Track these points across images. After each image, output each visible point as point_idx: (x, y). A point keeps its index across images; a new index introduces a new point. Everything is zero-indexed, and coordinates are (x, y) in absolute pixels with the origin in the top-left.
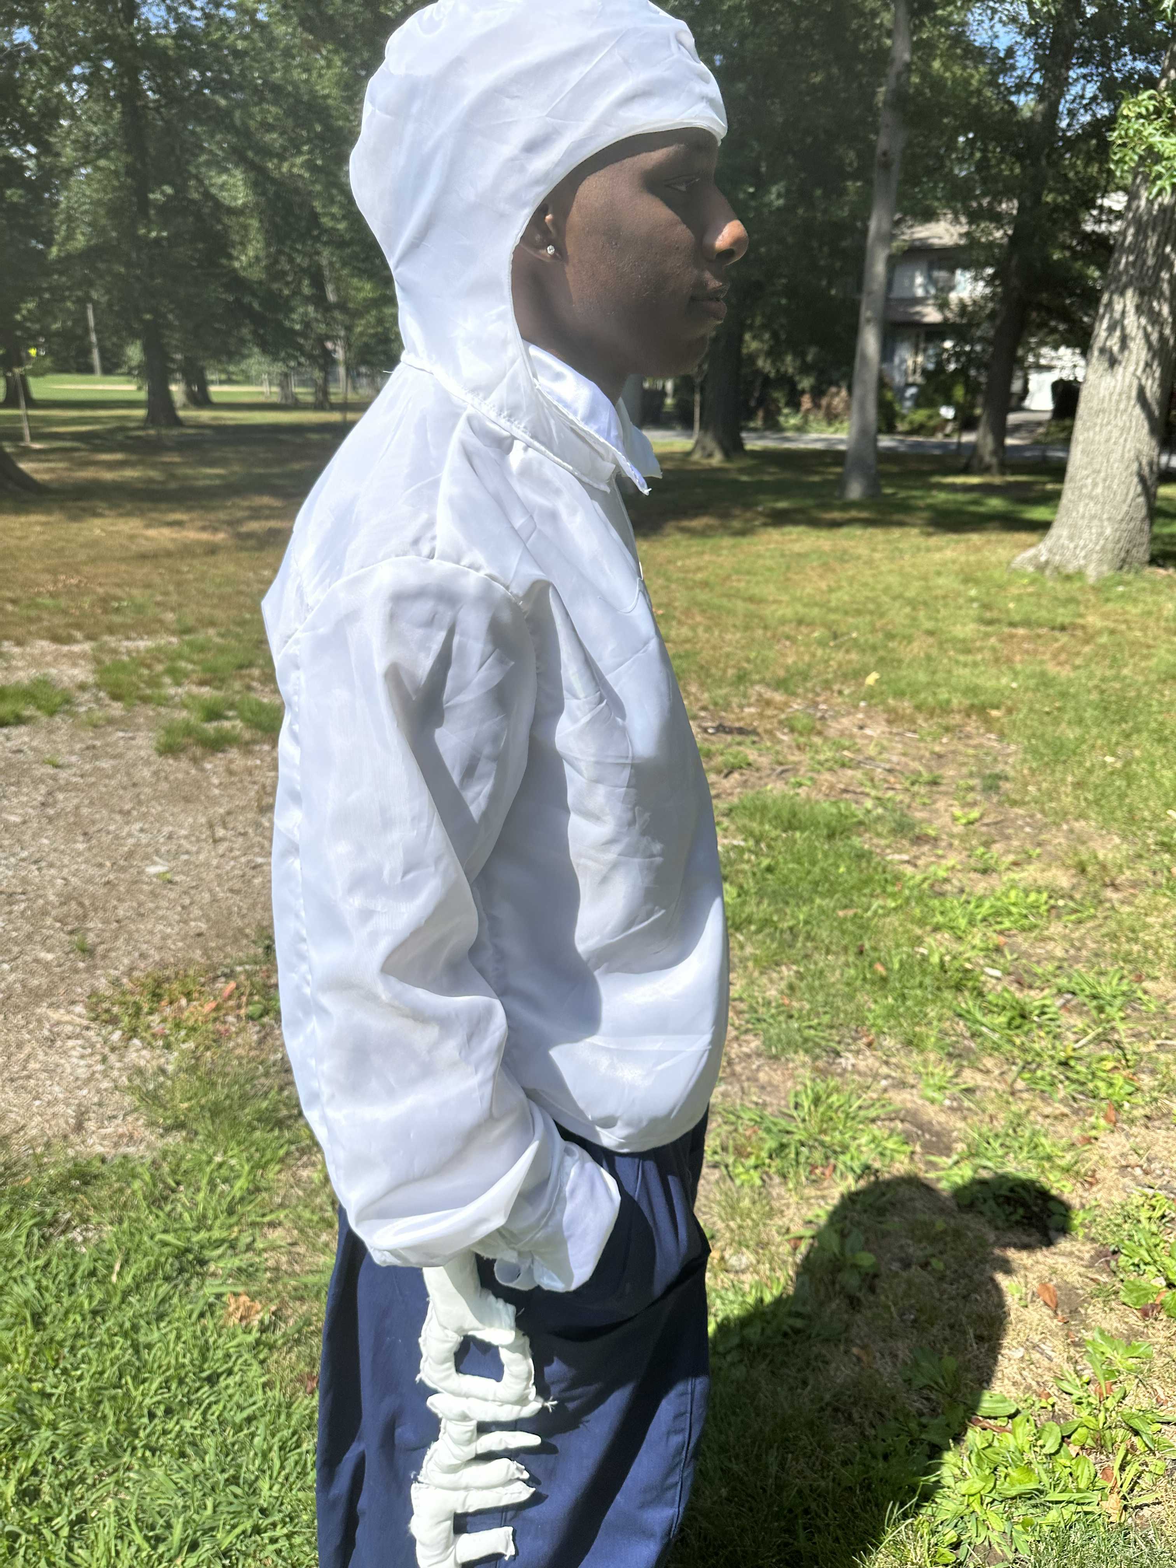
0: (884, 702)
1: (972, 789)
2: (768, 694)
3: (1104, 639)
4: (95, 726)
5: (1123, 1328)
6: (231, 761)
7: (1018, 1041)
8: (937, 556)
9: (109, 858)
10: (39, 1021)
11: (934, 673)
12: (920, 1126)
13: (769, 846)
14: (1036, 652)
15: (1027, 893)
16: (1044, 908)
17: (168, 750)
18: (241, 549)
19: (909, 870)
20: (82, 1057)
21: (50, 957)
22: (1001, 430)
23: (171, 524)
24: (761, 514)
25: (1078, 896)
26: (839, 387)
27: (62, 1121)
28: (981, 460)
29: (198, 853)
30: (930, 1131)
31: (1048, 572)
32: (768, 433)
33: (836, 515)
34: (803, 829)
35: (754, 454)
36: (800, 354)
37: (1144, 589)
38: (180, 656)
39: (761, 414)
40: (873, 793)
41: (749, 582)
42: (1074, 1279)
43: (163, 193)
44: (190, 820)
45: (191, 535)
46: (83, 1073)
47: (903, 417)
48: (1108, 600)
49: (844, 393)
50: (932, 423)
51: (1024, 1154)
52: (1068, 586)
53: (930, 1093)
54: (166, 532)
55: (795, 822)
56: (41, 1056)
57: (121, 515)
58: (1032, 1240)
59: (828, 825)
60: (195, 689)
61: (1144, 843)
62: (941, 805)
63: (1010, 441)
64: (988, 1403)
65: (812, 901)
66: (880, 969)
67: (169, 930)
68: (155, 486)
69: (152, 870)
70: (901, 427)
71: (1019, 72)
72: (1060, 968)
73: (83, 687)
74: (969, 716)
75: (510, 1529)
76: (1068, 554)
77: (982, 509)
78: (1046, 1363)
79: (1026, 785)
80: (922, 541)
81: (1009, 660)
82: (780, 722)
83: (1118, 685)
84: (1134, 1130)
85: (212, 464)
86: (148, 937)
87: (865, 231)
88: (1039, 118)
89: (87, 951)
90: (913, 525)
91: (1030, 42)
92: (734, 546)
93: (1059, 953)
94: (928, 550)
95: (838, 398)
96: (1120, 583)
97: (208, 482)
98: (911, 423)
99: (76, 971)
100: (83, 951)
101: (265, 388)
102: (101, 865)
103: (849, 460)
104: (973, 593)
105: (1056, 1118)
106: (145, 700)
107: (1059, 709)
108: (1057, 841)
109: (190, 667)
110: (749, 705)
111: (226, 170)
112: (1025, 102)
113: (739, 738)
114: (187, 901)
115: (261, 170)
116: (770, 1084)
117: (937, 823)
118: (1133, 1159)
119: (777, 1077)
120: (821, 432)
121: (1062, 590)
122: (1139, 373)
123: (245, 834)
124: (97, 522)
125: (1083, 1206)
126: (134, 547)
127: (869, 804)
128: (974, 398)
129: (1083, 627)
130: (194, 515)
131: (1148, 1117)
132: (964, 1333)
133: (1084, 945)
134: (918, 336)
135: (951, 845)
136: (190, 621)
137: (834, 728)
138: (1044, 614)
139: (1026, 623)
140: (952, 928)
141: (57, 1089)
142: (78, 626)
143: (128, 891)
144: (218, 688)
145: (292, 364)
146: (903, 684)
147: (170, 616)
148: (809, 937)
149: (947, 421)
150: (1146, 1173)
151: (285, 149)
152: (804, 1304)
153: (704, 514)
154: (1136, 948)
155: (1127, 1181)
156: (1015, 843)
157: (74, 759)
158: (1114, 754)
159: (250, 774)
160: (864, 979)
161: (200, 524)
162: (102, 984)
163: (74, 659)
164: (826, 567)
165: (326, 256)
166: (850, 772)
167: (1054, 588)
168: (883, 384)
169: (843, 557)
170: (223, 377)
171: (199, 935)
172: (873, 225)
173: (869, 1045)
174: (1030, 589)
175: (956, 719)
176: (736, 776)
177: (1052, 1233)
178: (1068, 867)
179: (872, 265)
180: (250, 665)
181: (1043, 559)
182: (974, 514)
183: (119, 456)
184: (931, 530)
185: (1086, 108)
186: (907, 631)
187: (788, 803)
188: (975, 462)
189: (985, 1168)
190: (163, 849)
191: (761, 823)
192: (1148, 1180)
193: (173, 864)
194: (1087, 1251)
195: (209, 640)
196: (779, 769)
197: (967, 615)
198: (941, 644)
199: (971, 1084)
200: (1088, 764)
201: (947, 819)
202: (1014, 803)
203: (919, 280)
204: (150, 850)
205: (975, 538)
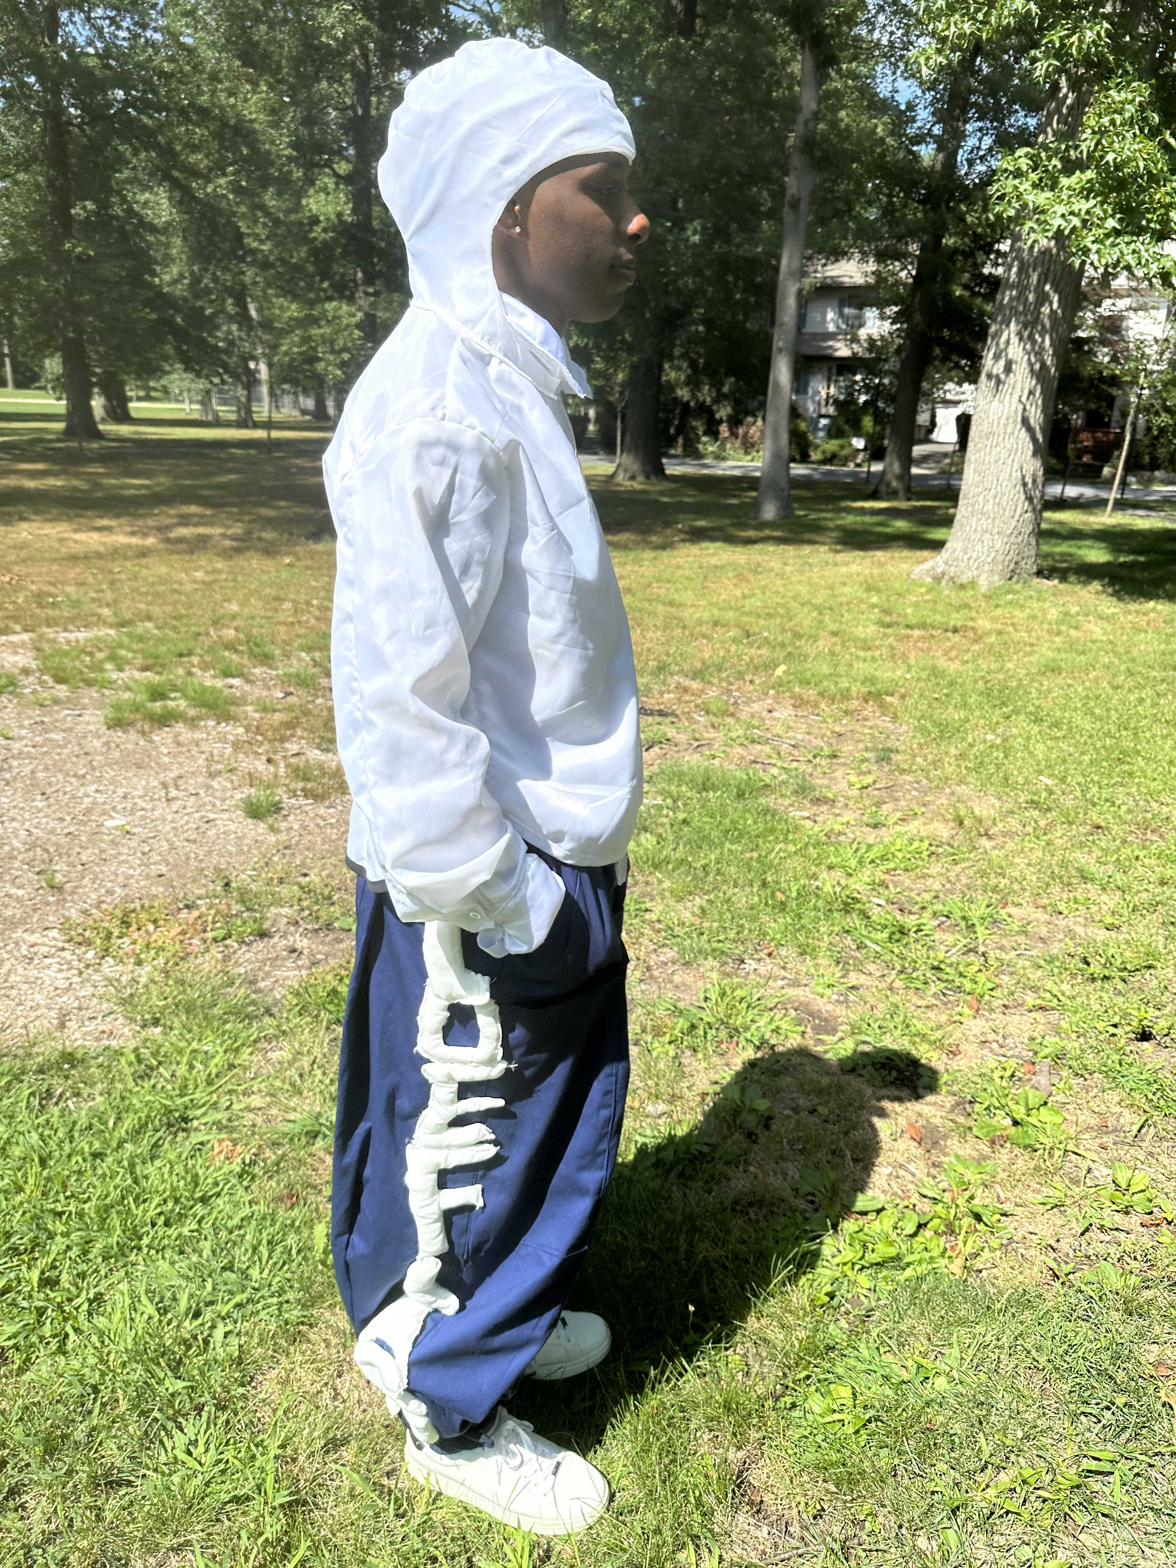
0: (790, 690)
1: (866, 760)
2: (686, 682)
3: (993, 639)
4: (41, 706)
5: (975, 1154)
6: (178, 735)
7: (896, 950)
8: (844, 570)
9: (69, 814)
10: (17, 943)
11: (836, 666)
12: (811, 1014)
13: (685, 805)
14: (929, 649)
15: (911, 841)
16: (926, 853)
17: (117, 723)
18: (172, 552)
19: (808, 824)
20: (60, 971)
21: (20, 892)
22: (908, 461)
23: (99, 529)
24: (681, 531)
25: (956, 845)
26: (755, 416)
27: (45, 1022)
28: (888, 485)
29: (153, 810)
30: (819, 1018)
31: (944, 583)
32: (687, 460)
33: (751, 533)
34: (714, 788)
35: (674, 478)
36: (717, 385)
37: (1031, 597)
38: (121, 646)
39: (680, 441)
40: (779, 764)
41: (668, 589)
42: (937, 1121)
43: (84, 208)
44: (144, 783)
45: (121, 539)
46: (62, 984)
47: (817, 447)
48: (997, 606)
49: (760, 423)
50: (844, 453)
51: (899, 1032)
52: (962, 594)
53: (820, 990)
54: (95, 536)
55: (709, 784)
56: (20, 970)
57: (48, 520)
58: (903, 1094)
59: (738, 787)
60: (137, 675)
61: (1016, 802)
62: (839, 774)
63: (915, 471)
64: (862, 1202)
65: (722, 845)
66: (780, 896)
67: (131, 872)
68: (79, 495)
69: (110, 823)
70: (815, 456)
71: (919, 124)
72: (936, 897)
73: (26, 672)
74: (867, 702)
75: (479, 1187)
76: (962, 565)
77: (888, 530)
78: (910, 1178)
79: (914, 756)
80: (830, 557)
81: (904, 657)
82: (697, 706)
83: (1001, 676)
84: (994, 1016)
85: (136, 475)
86: (112, 877)
87: (777, 269)
88: (938, 167)
89: (58, 888)
90: (823, 544)
91: (929, 96)
92: (655, 558)
93: (937, 886)
94: (836, 565)
95: (755, 428)
96: (1009, 592)
97: (133, 492)
98: (824, 452)
99: (48, 904)
100: (52, 887)
101: (186, 406)
102: (62, 820)
103: (762, 486)
104: (874, 600)
105: (927, 1007)
106: (90, 683)
107: (947, 695)
108: (939, 802)
109: (130, 655)
110: (669, 692)
111: (150, 189)
112: (927, 152)
113: (658, 719)
114: (147, 849)
115: (186, 191)
116: (684, 984)
117: (835, 789)
118: (991, 1037)
119: (689, 979)
120: (739, 460)
121: (956, 597)
122: (1024, 399)
123: (197, 794)
124: (25, 525)
125: (947, 1070)
126: (64, 550)
127: (775, 771)
128: (883, 429)
129: (973, 629)
130: (123, 521)
131: (1005, 1006)
132: (843, 1157)
133: (959, 880)
134: (830, 369)
135: (846, 805)
136: (128, 616)
137: (745, 713)
138: (938, 617)
139: (922, 626)
140: (843, 867)
141: (38, 997)
142: (16, 619)
143: (89, 841)
144: (160, 673)
145: (216, 380)
146: (808, 675)
147: (106, 612)
148: (719, 872)
149: (858, 451)
150: (1001, 1047)
151: (211, 170)
152: (711, 1136)
153: (627, 530)
154: (1004, 882)
155: (985, 1052)
156: (903, 803)
157: (23, 732)
158: (994, 731)
159: (197, 745)
160: (766, 904)
161: (129, 529)
162: (73, 914)
163: (14, 648)
164: (740, 577)
165: (250, 274)
166: (759, 747)
167: (949, 597)
168: (795, 413)
169: (757, 569)
170: (142, 393)
171: (160, 876)
172: (784, 262)
173: (770, 955)
174: (927, 597)
175: (855, 704)
176: (656, 749)
177: (921, 1091)
178: (947, 821)
179: (784, 298)
180: (190, 654)
181: (939, 570)
182: (879, 534)
183: (40, 466)
184: (839, 547)
185: (982, 158)
186: (813, 632)
187: (702, 770)
188: (883, 488)
189: (864, 1042)
190: (119, 807)
191: (679, 786)
192: (1002, 1051)
193: (130, 819)
194: (949, 1102)
195: (147, 631)
196: (696, 744)
197: (868, 619)
198: (843, 643)
199: (854, 983)
200: (970, 740)
201: (844, 784)
202: (903, 771)
203: (830, 315)
204: (107, 807)
205: (879, 554)
